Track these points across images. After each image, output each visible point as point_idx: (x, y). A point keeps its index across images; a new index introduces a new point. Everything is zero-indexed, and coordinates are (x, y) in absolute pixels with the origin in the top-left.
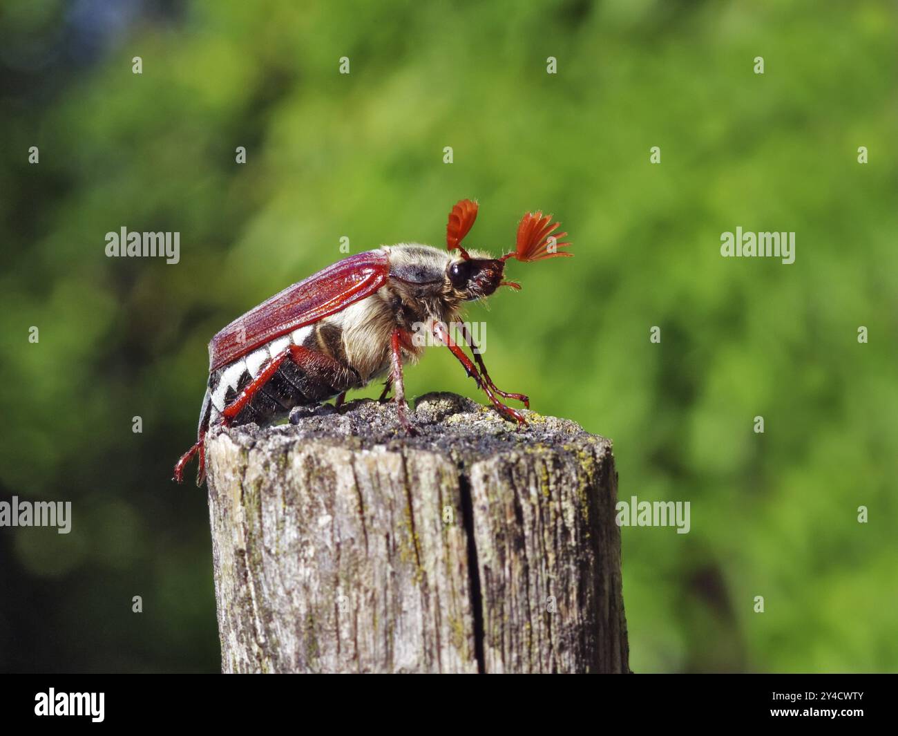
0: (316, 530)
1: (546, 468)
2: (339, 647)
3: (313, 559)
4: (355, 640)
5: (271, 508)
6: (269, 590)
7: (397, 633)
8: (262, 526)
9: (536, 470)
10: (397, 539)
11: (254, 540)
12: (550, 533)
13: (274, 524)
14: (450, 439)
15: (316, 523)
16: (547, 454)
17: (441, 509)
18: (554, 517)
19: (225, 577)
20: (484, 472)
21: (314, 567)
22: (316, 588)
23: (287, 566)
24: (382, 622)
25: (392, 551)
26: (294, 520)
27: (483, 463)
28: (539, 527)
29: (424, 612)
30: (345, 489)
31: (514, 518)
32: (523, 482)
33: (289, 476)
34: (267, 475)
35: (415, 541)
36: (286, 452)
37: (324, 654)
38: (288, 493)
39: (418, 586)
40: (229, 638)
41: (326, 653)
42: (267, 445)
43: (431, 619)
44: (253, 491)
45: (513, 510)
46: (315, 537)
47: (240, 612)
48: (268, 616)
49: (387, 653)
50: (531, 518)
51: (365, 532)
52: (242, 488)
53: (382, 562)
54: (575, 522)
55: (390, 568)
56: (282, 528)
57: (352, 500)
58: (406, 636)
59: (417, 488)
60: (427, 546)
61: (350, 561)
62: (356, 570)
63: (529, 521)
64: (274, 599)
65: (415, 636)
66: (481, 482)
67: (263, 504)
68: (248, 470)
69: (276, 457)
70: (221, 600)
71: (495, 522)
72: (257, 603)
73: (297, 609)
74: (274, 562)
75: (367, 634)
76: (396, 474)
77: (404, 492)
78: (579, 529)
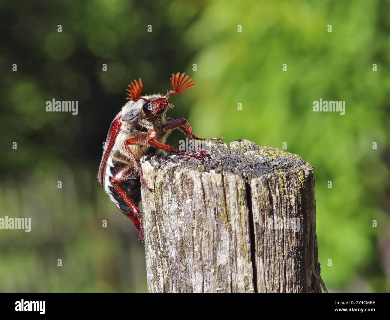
0: (185, 205)
1: (283, 181)
2: (194, 255)
3: (184, 217)
4: (201, 252)
5: (167, 195)
6: (165, 229)
7: (218, 250)
8: (162, 202)
9: (279, 182)
10: (219, 210)
11: (159, 208)
12: (284, 208)
13: (167, 201)
14: (243, 166)
15: (185, 202)
16: (284, 175)
17: (238, 198)
18: (286, 201)
19: (147, 222)
20: (257, 183)
21: (184, 221)
22: (184, 230)
23: (173, 220)
24: (212, 245)
25: (217, 215)
26: (176, 200)
27: (256, 179)
28: (279, 205)
29: (230, 242)
30: (197, 188)
31: (269, 202)
32: (273, 187)
33: (174, 182)
34: (165, 180)
35: (227, 211)
36: (173, 171)
37: (187, 258)
38: (173, 188)
39: (227, 231)
40: (148, 247)
41: (189, 257)
42: (166, 167)
43: (233, 245)
44: (159, 187)
45: (268, 199)
46: (185, 208)
47: (153, 237)
48: (165, 240)
49: (214, 258)
50: (276, 202)
51: (205, 207)
52: (154, 185)
53: (212, 220)
54: (295, 203)
55: (216, 223)
56: (171, 203)
57: (200, 194)
58: (222, 251)
59: (228, 189)
60: (232, 214)
61: (199, 219)
62: (202, 223)
63: (275, 204)
64: (167, 233)
65: (226, 251)
66: (255, 187)
67: (163, 192)
68: (157, 178)
69: (169, 173)
70: (145, 230)
71: (261, 204)
72: (160, 234)
73: (177, 238)
74: (167, 217)
75: (205, 250)
76: (219, 183)
77: (222, 191)
78: (297, 206)
